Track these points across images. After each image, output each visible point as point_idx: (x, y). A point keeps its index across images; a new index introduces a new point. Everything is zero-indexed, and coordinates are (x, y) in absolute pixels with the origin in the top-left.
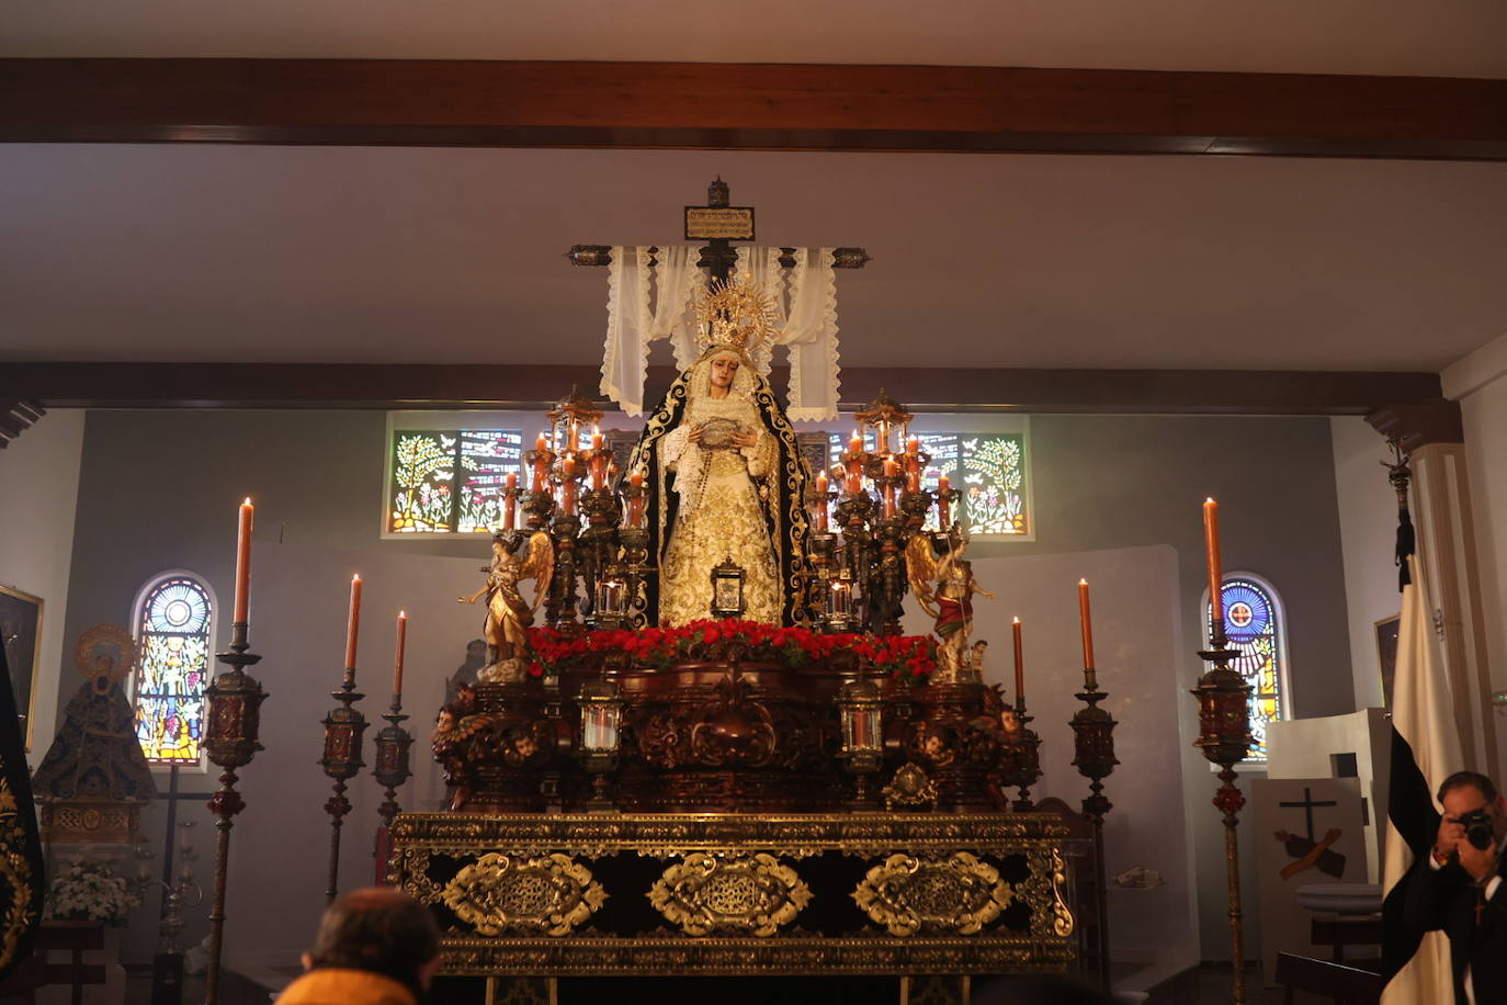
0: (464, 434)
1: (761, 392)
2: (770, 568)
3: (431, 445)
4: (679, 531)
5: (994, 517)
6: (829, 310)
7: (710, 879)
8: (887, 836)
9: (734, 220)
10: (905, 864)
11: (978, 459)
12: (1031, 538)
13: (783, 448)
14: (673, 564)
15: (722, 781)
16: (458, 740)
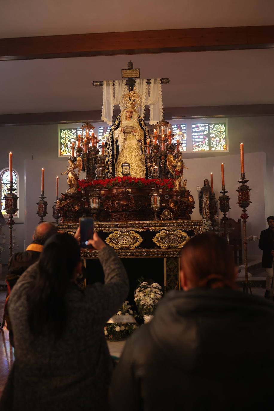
0: (78, 129)
1: (139, 118)
2: (143, 163)
3: (69, 132)
4: (120, 155)
5: (218, 146)
6: (160, 95)
7: (120, 237)
8: (161, 226)
9: (134, 72)
10: (165, 232)
11: (214, 130)
12: (228, 151)
13: (145, 133)
14: (119, 163)
15: (123, 214)
16: (61, 207)
